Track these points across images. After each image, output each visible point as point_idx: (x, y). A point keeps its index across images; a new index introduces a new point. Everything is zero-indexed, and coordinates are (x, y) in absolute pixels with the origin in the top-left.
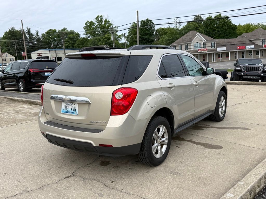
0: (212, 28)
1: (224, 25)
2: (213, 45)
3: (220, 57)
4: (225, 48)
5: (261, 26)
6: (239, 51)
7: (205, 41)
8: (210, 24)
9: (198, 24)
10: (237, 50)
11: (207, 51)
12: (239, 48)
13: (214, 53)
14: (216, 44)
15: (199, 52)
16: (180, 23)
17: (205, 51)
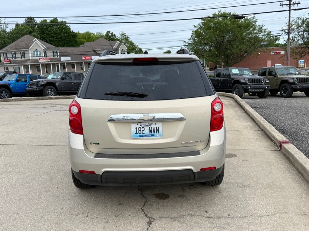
0: (50, 34)
1: (62, 31)
2: (55, 54)
3: (65, 68)
4: (70, 58)
5: (100, 35)
6: (85, 62)
7: (45, 48)
8: (45, 29)
9: (31, 27)
10: (83, 60)
11: (49, 61)
12: (84, 58)
13: (58, 63)
14: (58, 53)
15: (40, 61)
16: (6, 24)
17: (47, 61)
